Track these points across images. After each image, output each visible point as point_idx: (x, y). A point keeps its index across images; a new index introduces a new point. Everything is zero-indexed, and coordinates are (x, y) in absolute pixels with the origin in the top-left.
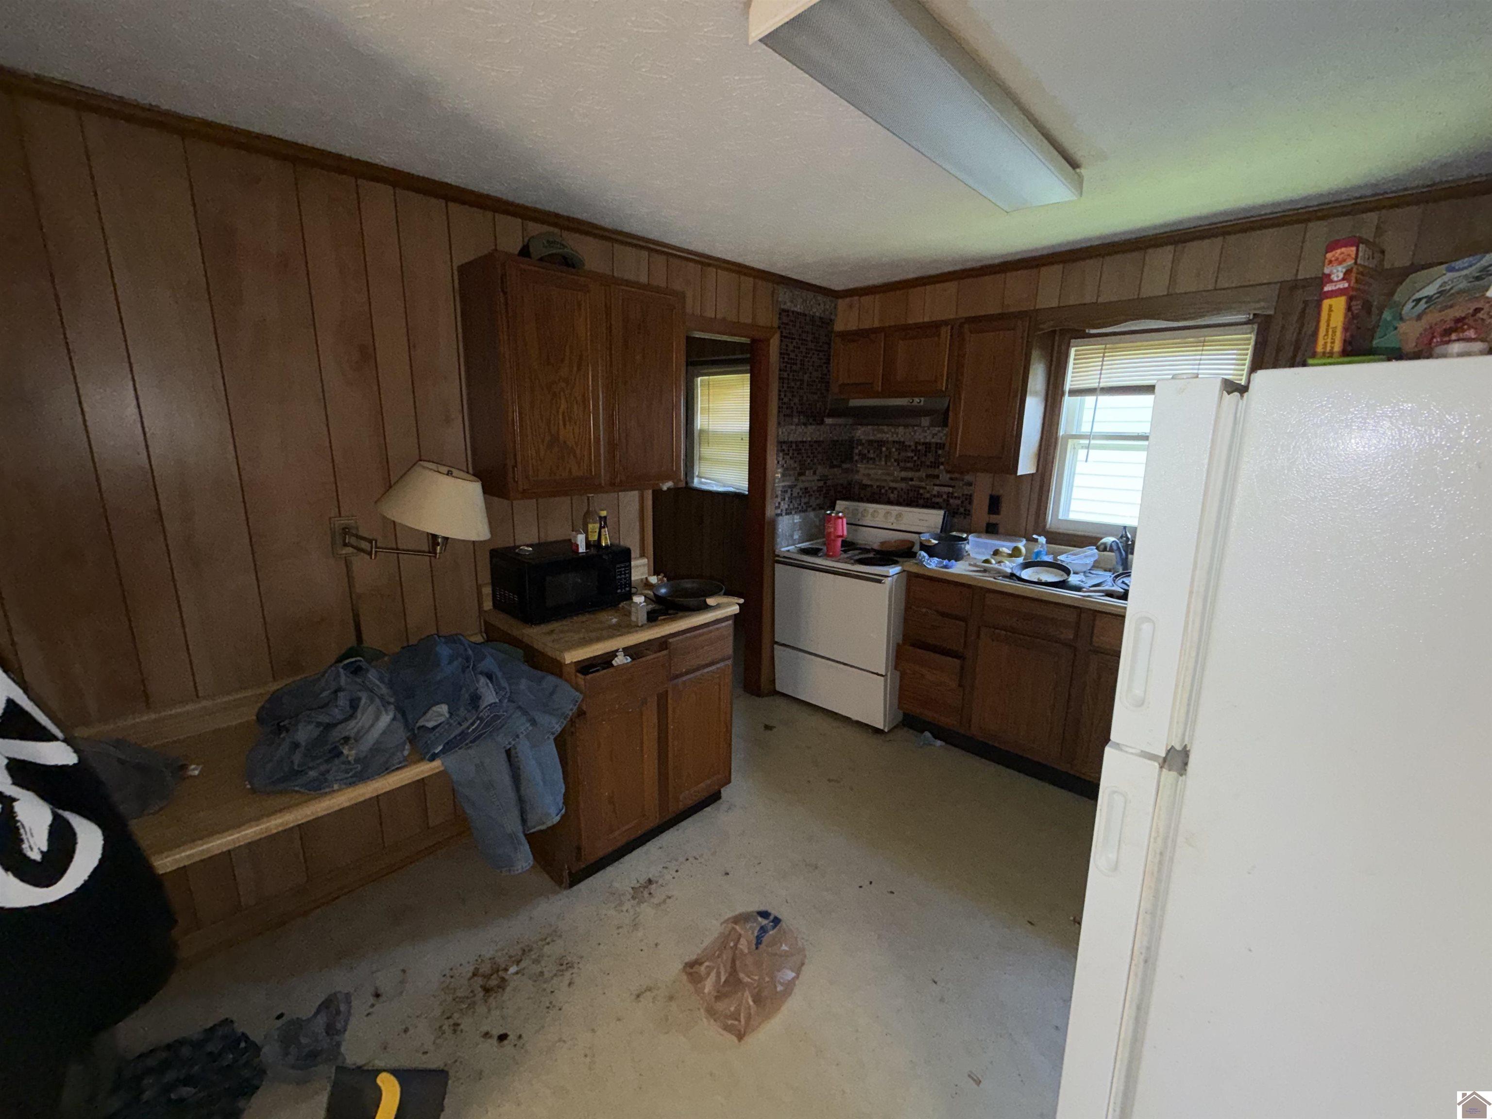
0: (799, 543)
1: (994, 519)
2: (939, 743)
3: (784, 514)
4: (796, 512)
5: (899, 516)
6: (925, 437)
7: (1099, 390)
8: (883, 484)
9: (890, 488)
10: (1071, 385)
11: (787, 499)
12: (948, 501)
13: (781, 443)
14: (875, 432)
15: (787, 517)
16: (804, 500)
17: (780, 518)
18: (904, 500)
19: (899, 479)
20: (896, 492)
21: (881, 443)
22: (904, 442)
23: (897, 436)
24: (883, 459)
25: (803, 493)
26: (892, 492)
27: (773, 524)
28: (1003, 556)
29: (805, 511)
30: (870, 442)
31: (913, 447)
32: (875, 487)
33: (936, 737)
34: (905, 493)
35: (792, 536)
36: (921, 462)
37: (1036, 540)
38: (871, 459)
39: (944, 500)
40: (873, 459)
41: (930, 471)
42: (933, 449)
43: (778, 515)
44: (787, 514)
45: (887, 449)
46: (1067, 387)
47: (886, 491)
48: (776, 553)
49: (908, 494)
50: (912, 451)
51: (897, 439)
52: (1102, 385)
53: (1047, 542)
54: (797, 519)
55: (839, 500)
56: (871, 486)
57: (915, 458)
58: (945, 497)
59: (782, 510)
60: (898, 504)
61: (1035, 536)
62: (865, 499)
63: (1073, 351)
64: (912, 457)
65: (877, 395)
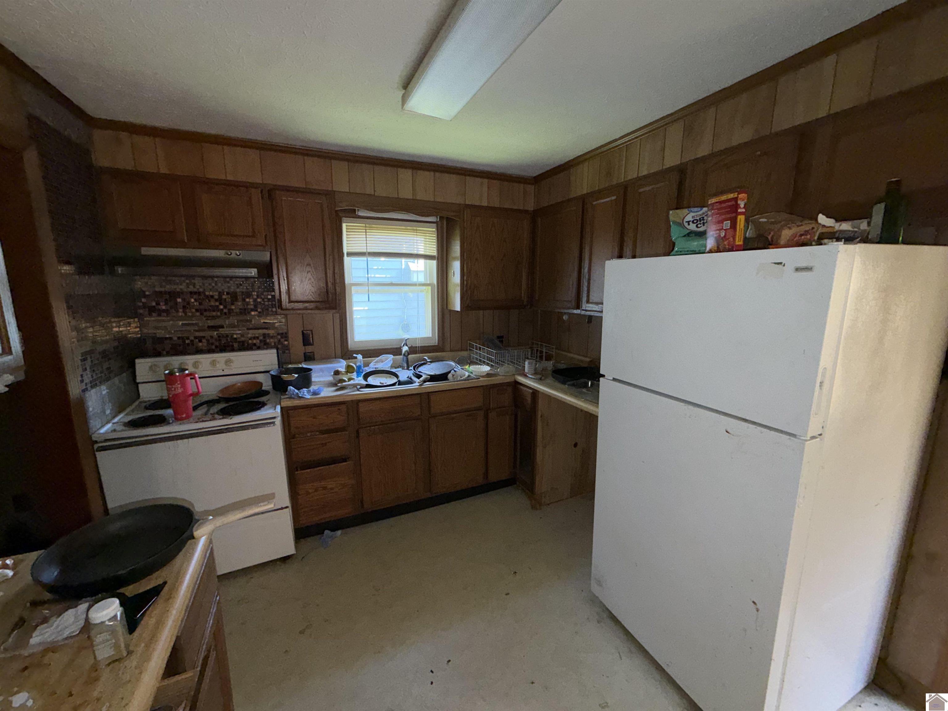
0: (114, 417)
1: (309, 349)
2: (339, 532)
3: (89, 389)
4: (100, 382)
5: (228, 362)
6: (229, 287)
7: (367, 254)
8: (185, 335)
9: (196, 338)
10: (347, 249)
11: (88, 368)
12: (265, 341)
13: (68, 299)
14: (164, 284)
15: (94, 390)
16: (106, 365)
17: (87, 394)
18: (216, 347)
19: (206, 328)
20: (204, 341)
21: (173, 295)
22: (204, 292)
23: (194, 287)
24: (181, 310)
25: (102, 358)
26: (200, 341)
27: (81, 403)
28: (343, 374)
29: (108, 379)
30: (160, 294)
31: (216, 297)
32: (175, 338)
33: (333, 530)
34: (216, 340)
35: (104, 412)
36: (229, 310)
37: (356, 358)
38: (164, 311)
39: (261, 341)
40: (166, 311)
41: (242, 318)
42: (240, 298)
43: (84, 391)
44: (92, 387)
45: (184, 300)
46: (345, 251)
47: (192, 341)
48: (94, 439)
49: (220, 340)
50: (216, 300)
51: (195, 290)
52: (369, 251)
53: (363, 358)
54: (104, 390)
55: (137, 358)
56: (171, 338)
57: (221, 307)
58: (261, 338)
59: (86, 384)
60: (210, 351)
61: (355, 355)
62: (165, 353)
63: (344, 225)
64: (218, 306)
65: (182, 245)
